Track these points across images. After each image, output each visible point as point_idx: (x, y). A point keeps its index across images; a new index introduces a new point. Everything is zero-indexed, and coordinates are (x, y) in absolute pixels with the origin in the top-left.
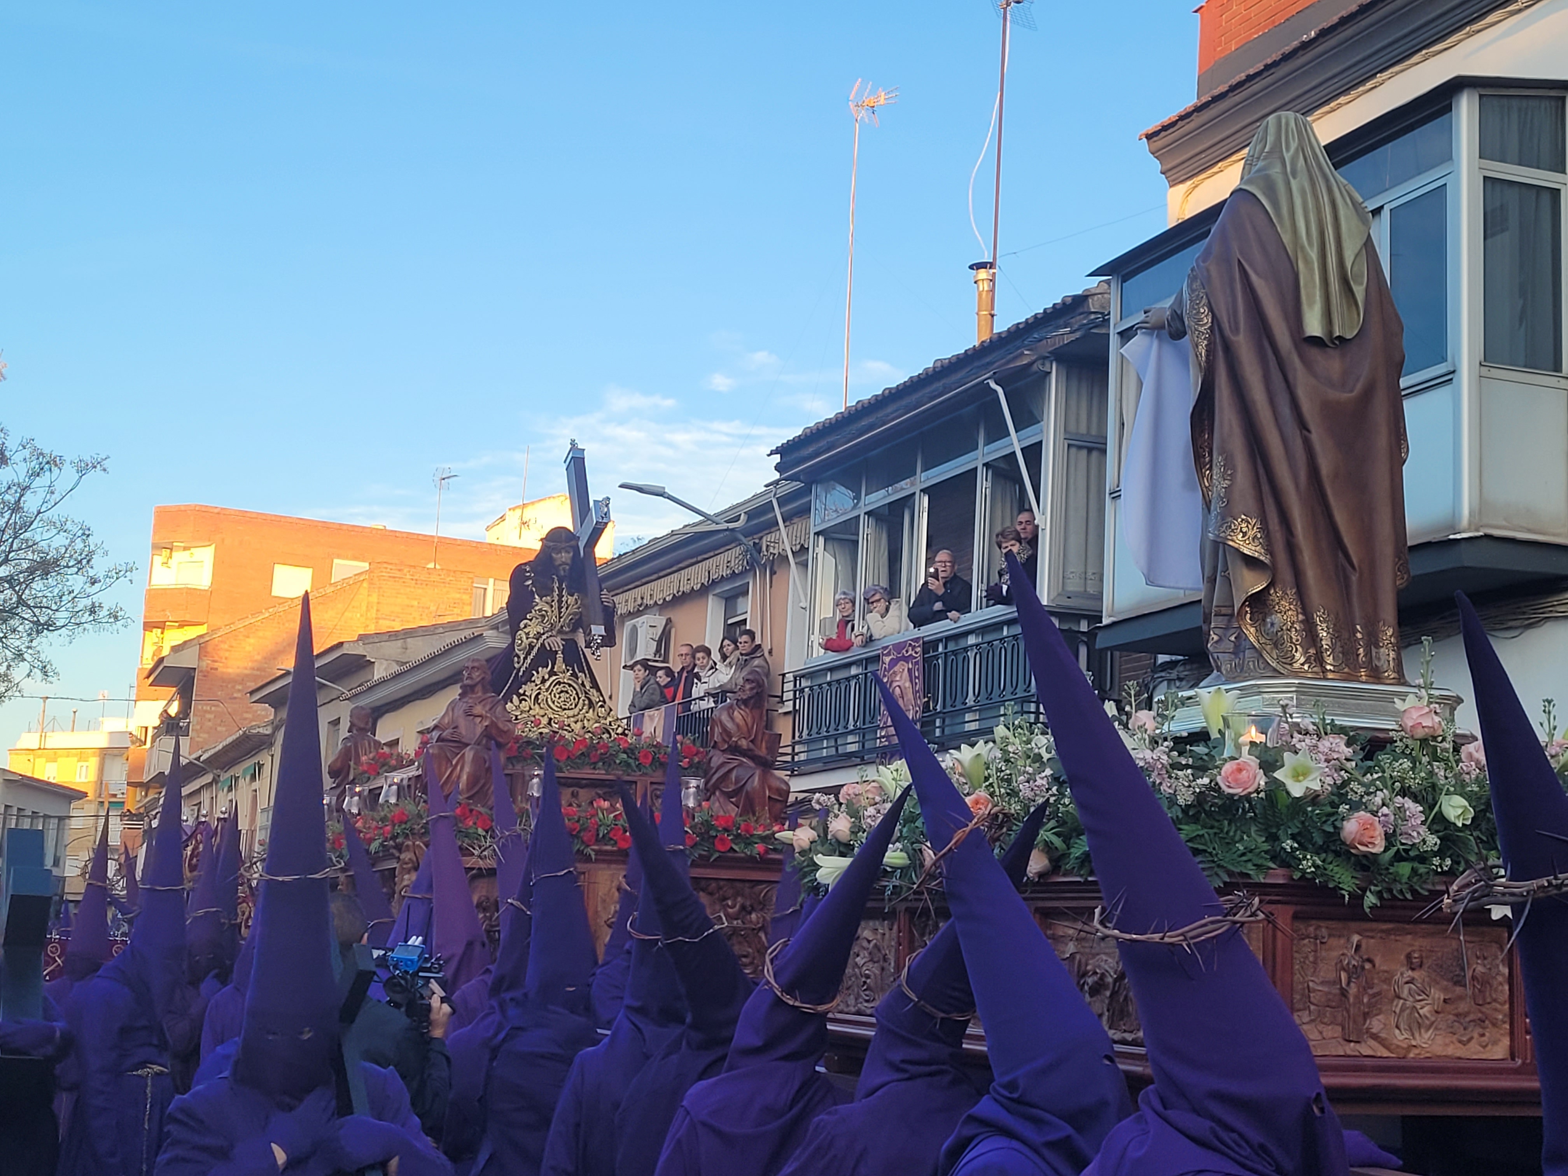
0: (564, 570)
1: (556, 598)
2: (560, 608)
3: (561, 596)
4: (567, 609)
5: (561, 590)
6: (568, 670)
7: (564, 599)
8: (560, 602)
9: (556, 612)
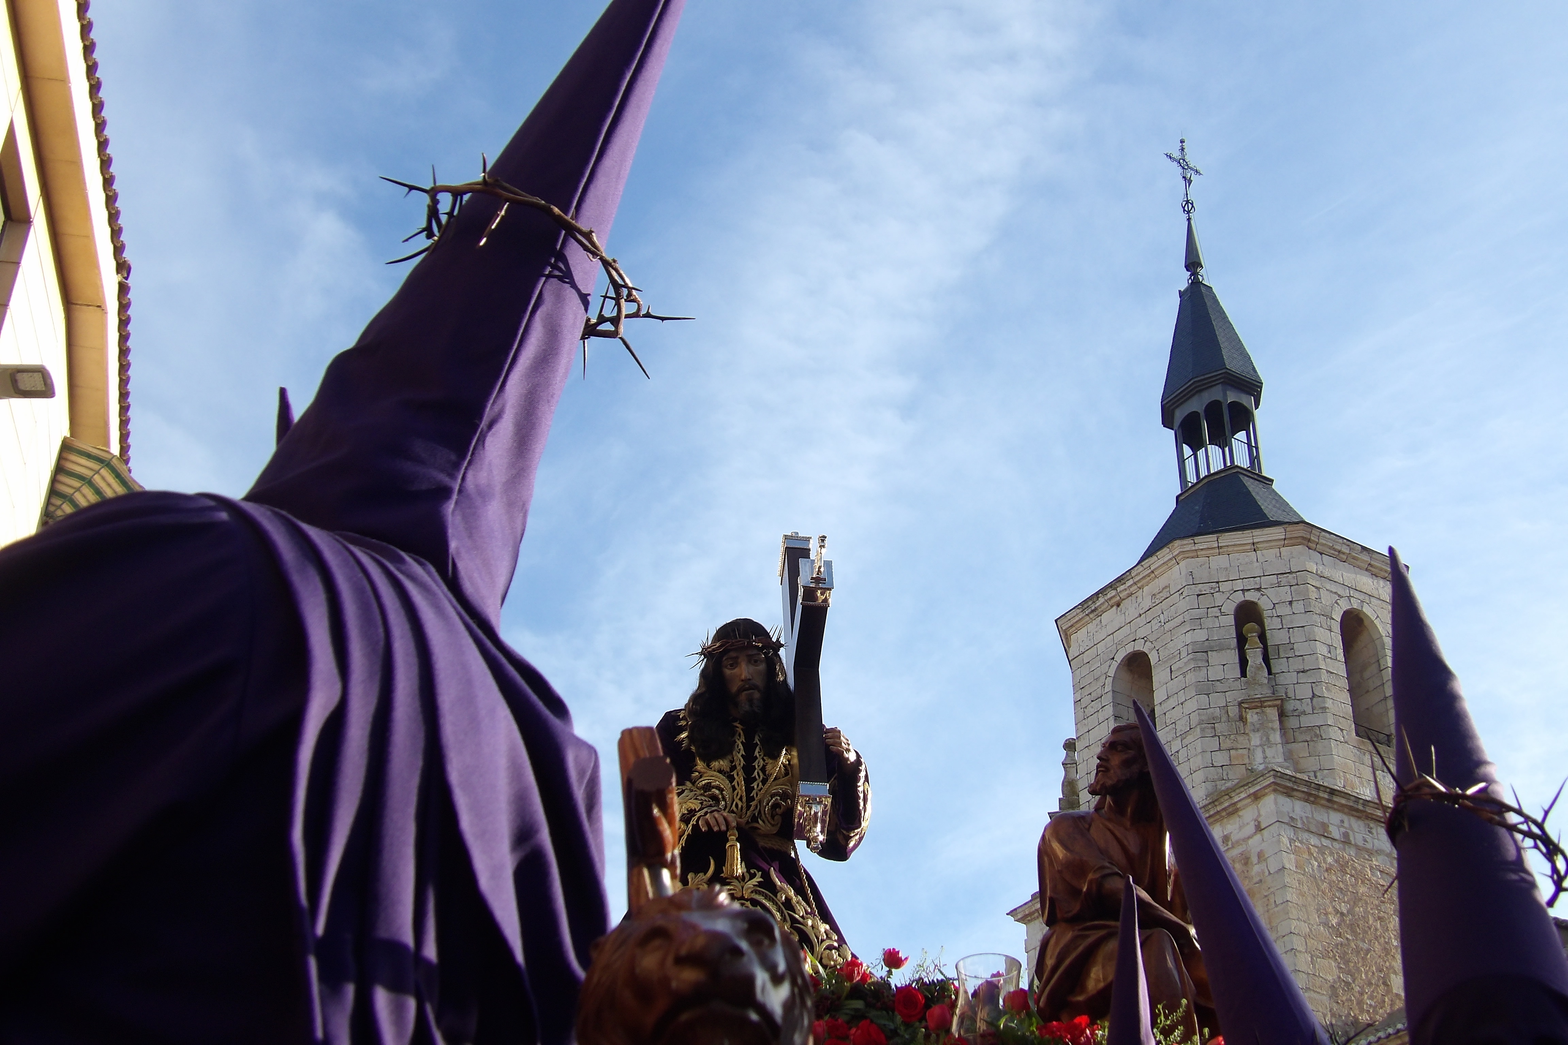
0: (750, 700)
1: (740, 762)
2: (749, 780)
3: (749, 758)
4: (764, 782)
5: (749, 747)
6: (752, 876)
7: (758, 764)
8: (748, 769)
9: (741, 789)
